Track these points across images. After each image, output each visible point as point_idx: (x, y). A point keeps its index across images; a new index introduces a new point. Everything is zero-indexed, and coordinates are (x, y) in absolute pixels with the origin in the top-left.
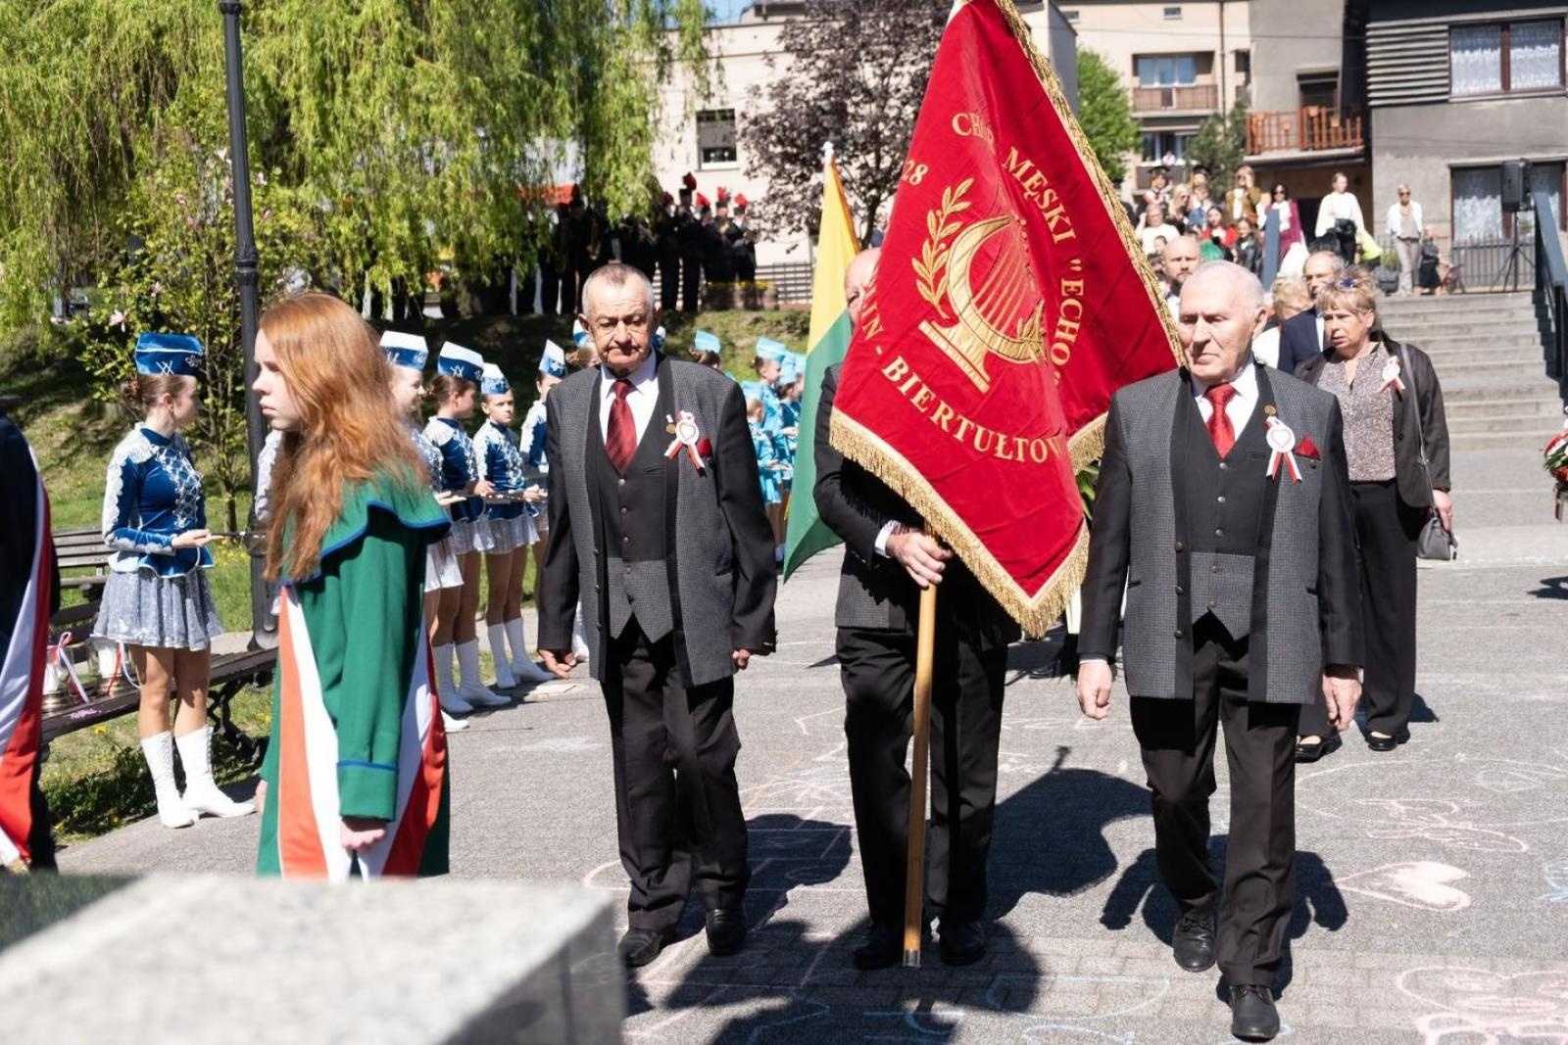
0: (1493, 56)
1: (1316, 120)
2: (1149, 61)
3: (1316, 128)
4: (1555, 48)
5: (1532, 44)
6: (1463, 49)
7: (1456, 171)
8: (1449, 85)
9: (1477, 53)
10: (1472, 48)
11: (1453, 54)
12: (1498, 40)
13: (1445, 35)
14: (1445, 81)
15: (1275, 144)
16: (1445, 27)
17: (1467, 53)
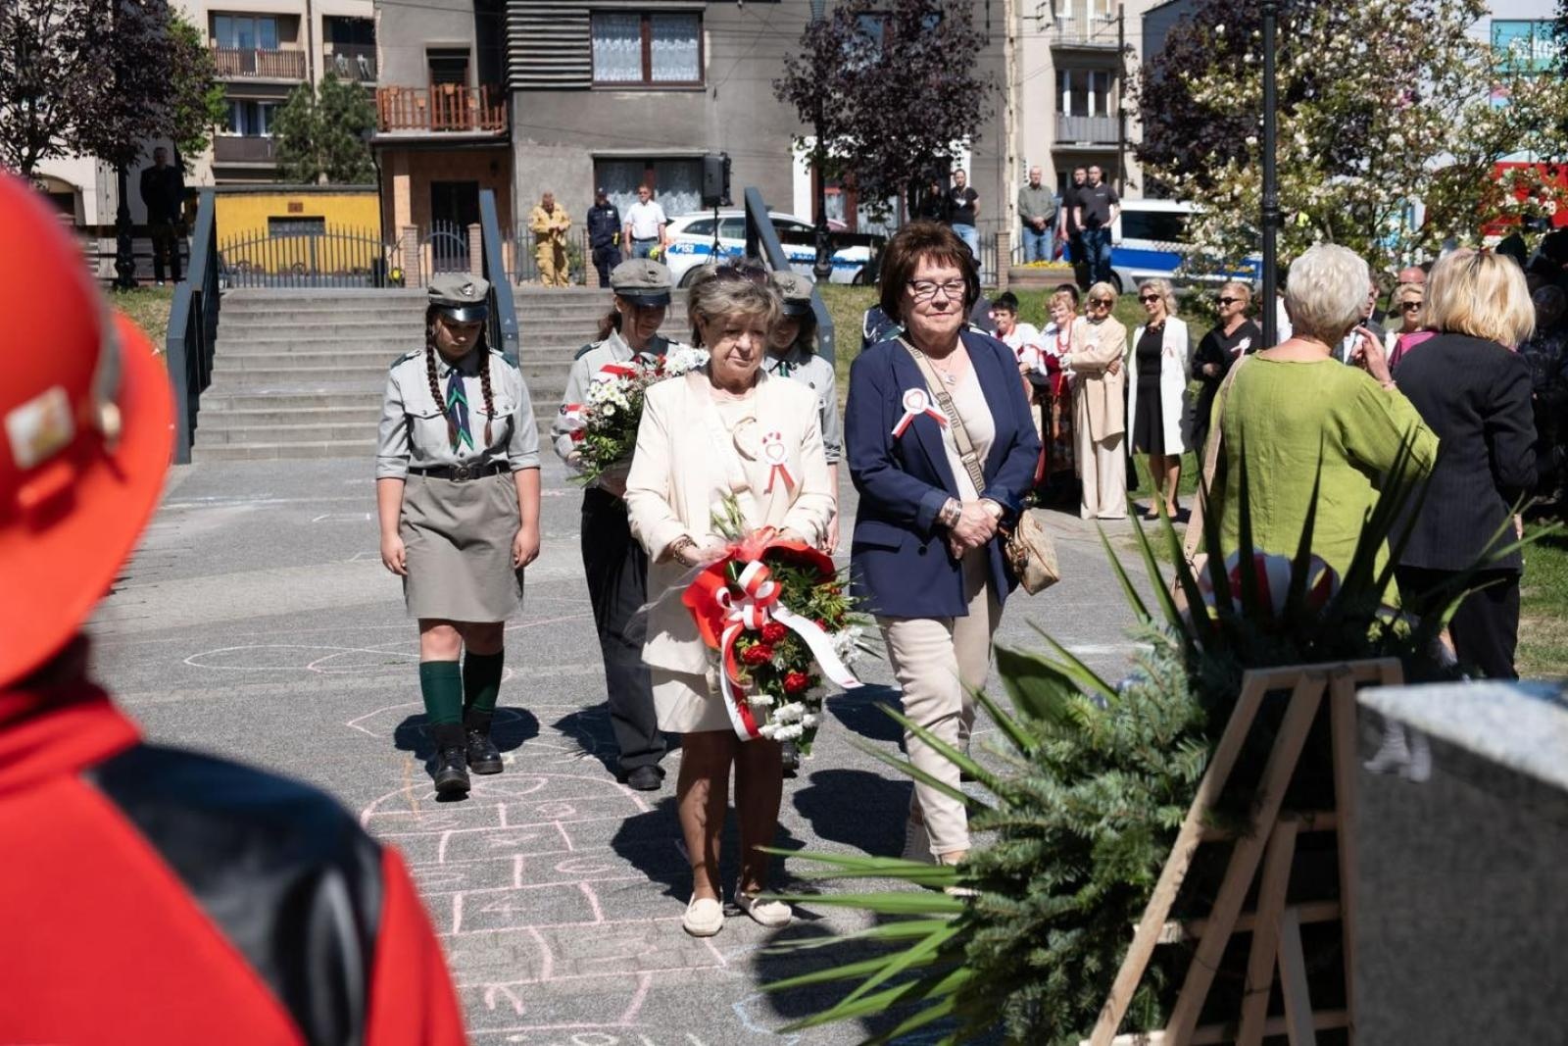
0: (633, 46)
1: (452, 100)
2: (228, 20)
3: (453, 107)
4: (693, 43)
5: (672, 37)
6: (604, 36)
7: (599, 161)
8: (591, 72)
9: (618, 42)
10: (614, 36)
11: (594, 41)
12: (638, 30)
13: (587, 20)
14: (587, 68)
15: (409, 121)
16: (587, 12)
17: (608, 41)
